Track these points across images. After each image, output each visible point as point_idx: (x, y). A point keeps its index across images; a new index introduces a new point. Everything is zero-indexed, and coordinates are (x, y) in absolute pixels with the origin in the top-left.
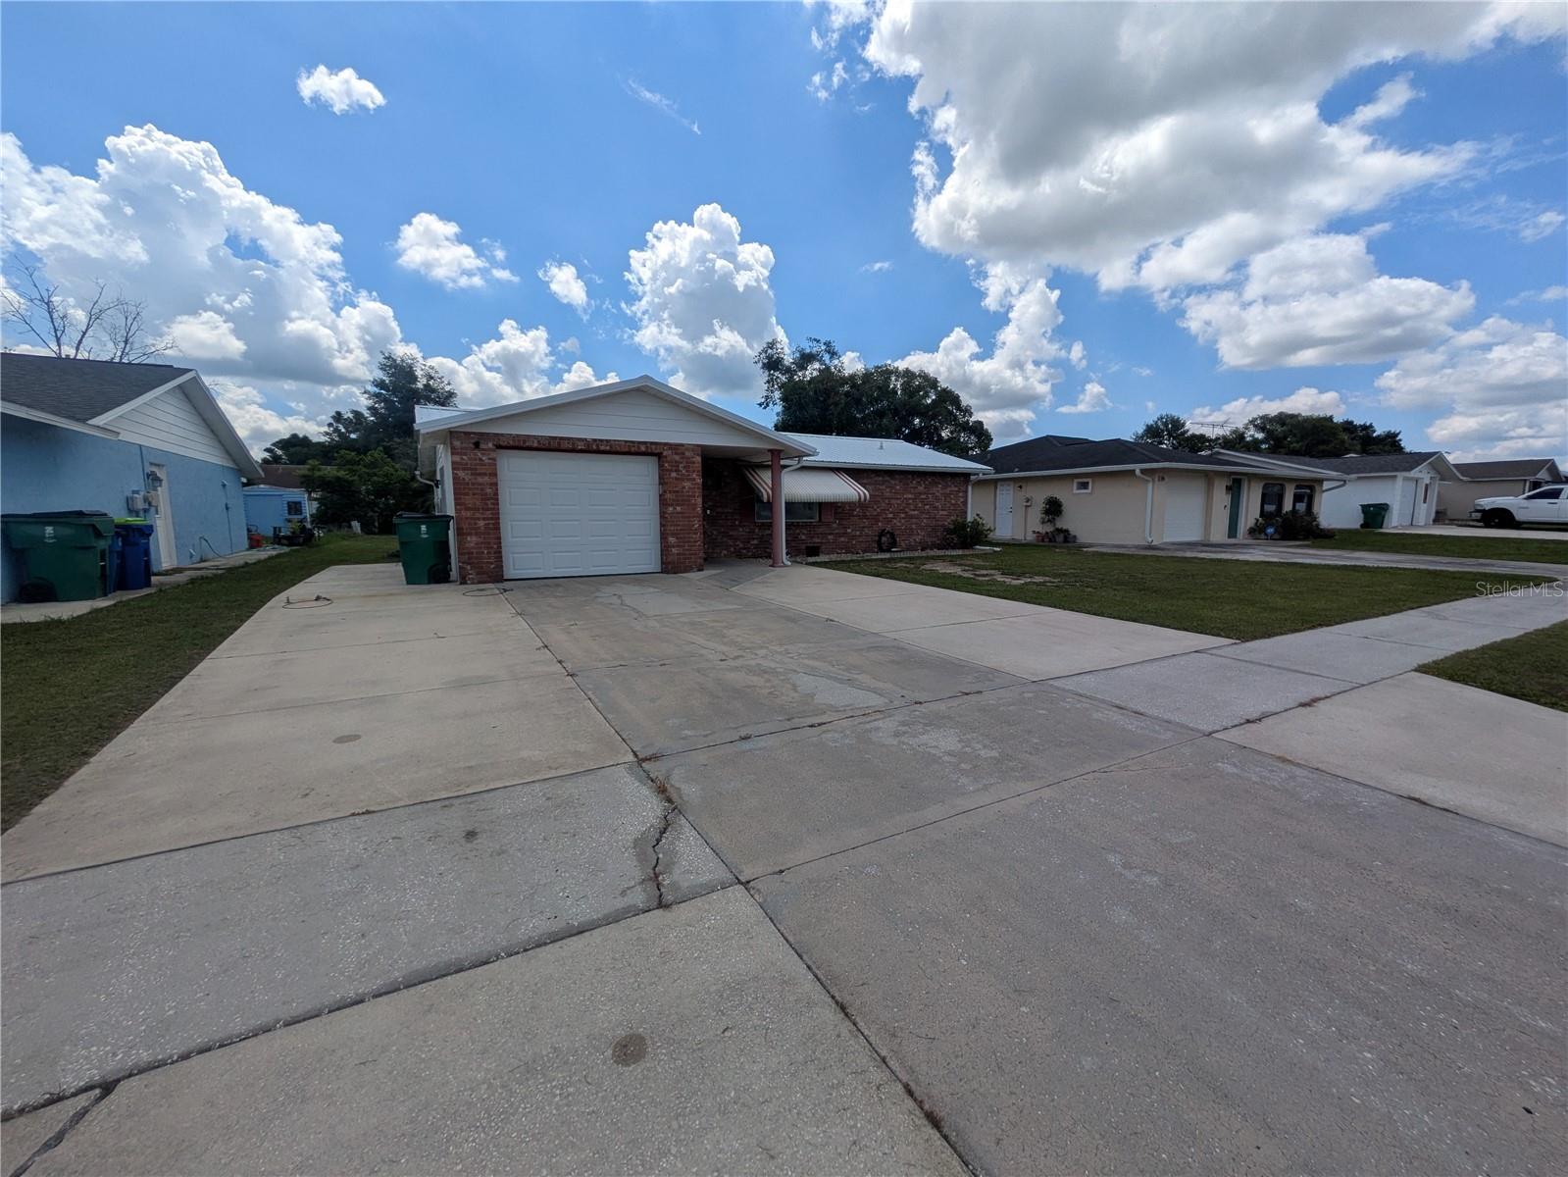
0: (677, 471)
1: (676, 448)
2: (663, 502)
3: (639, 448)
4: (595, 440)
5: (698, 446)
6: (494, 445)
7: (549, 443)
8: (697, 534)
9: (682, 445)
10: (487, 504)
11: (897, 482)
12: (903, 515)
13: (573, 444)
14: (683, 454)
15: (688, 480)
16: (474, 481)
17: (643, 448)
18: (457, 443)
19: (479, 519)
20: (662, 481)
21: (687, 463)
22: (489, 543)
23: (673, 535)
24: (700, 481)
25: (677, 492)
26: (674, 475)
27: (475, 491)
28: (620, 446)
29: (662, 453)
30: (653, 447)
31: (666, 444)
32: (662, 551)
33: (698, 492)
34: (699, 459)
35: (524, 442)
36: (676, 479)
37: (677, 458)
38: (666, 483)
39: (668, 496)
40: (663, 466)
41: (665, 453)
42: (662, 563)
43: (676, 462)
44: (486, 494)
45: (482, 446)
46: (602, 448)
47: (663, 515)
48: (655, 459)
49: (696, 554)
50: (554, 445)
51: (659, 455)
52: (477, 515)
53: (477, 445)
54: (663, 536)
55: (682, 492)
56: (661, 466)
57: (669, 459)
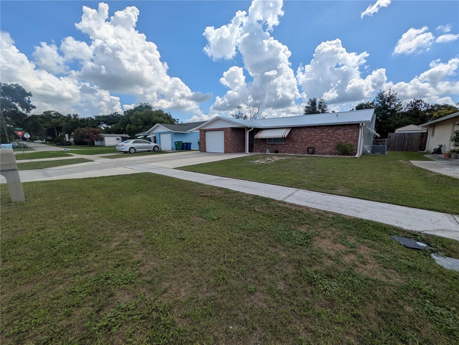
0: (226, 133)
6: (203, 131)
11: (318, 130)
12: (320, 142)
15: (228, 135)
25: (226, 137)
34: (230, 130)
42: (224, 151)
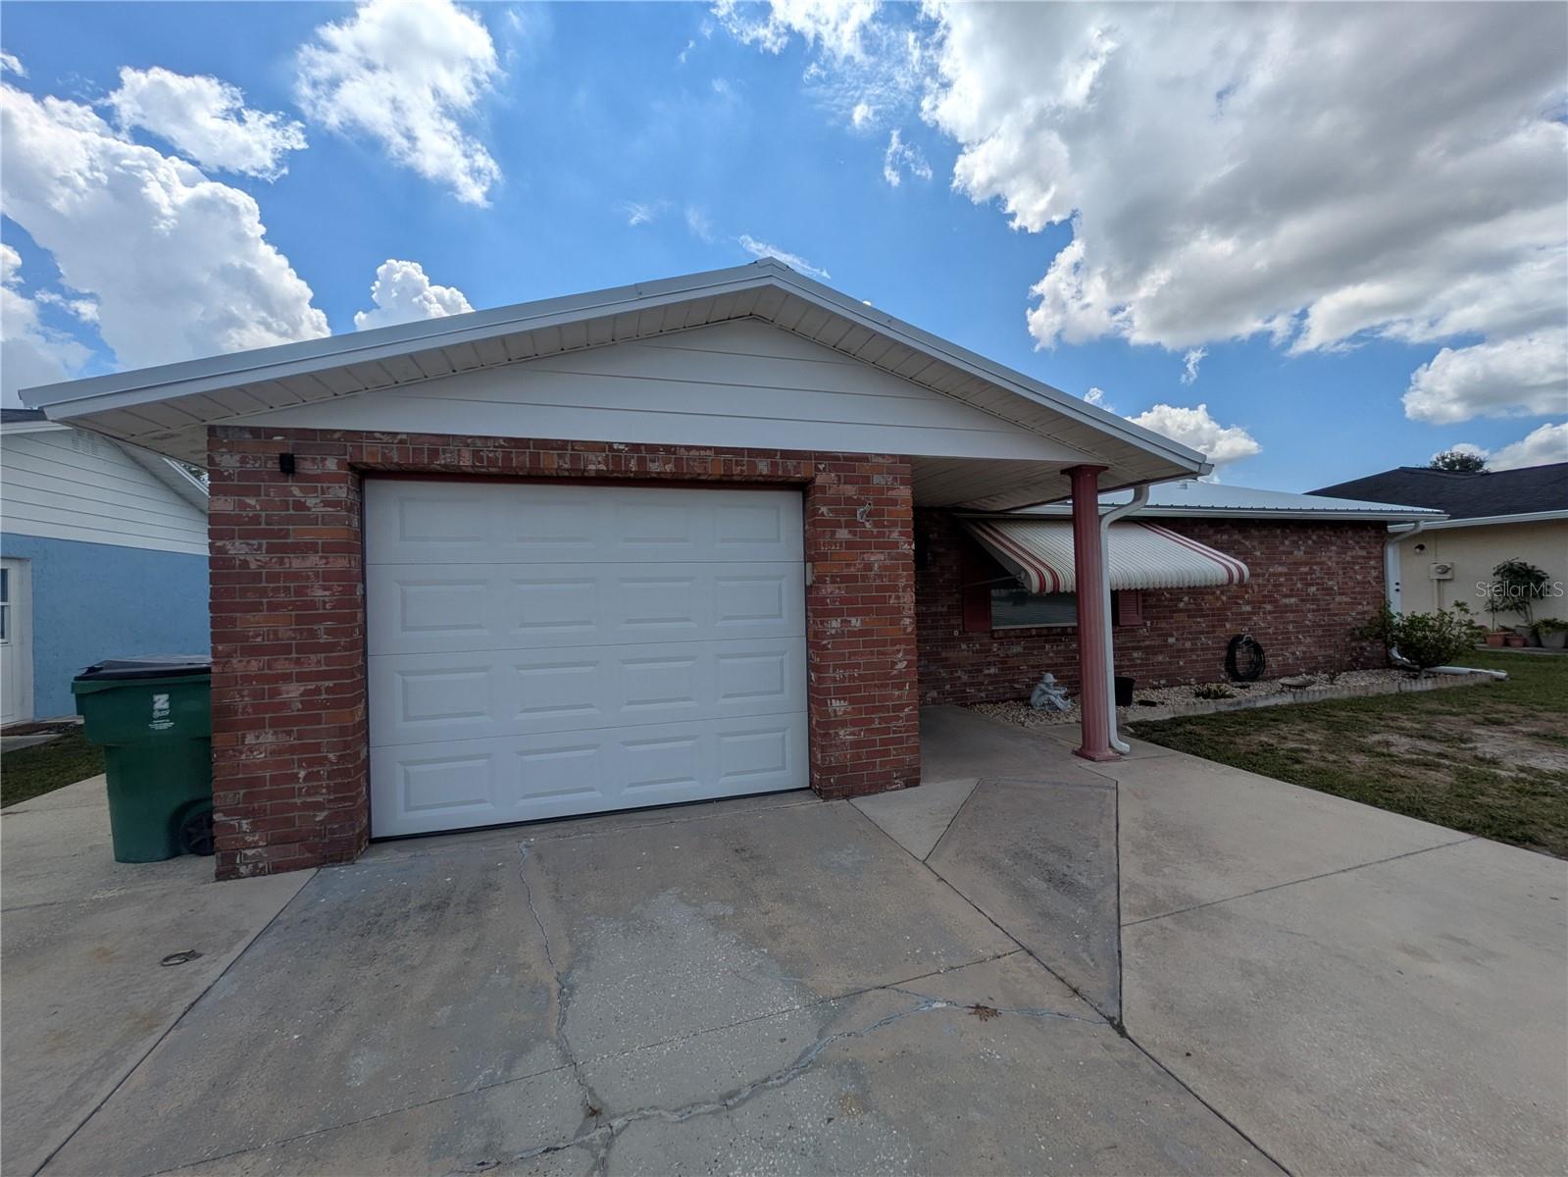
0: (851, 524)
1: (847, 464)
2: (815, 607)
3: (753, 466)
4: (635, 447)
5: (904, 459)
6: (340, 465)
7: (507, 457)
8: (901, 686)
9: (863, 458)
10: (313, 634)
13: (575, 459)
14: (867, 480)
15: (878, 546)
16: (277, 569)
17: (763, 467)
18: (229, 462)
19: (286, 678)
20: (812, 553)
21: (877, 502)
22: (317, 747)
23: (842, 693)
24: (908, 548)
25: (853, 578)
26: (843, 534)
27: (282, 597)
28: (703, 460)
29: (812, 480)
30: (790, 464)
31: (821, 456)
32: (811, 733)
33: (905, 578)
34: (904, 492)
35: (434, 453)
36: (850, 545)
37: (851, 490)
38: (824, 557)
39: (829, 589)
40: (815, 512)
41: (820, 480)
42: (813, 766)
43: (848, 500)
44: (312, 605)
45: (307, 467)
46: (654, 468)
47: (814, 641)
48: (799, 495)
49: (900, 741)
50: (522, 461)
51: (803, 487)
52: (283, 666)
53: (288, 465)
54: (816, 696)
55: (864, 578)
56: (809, 514)
57: (831, 492)
